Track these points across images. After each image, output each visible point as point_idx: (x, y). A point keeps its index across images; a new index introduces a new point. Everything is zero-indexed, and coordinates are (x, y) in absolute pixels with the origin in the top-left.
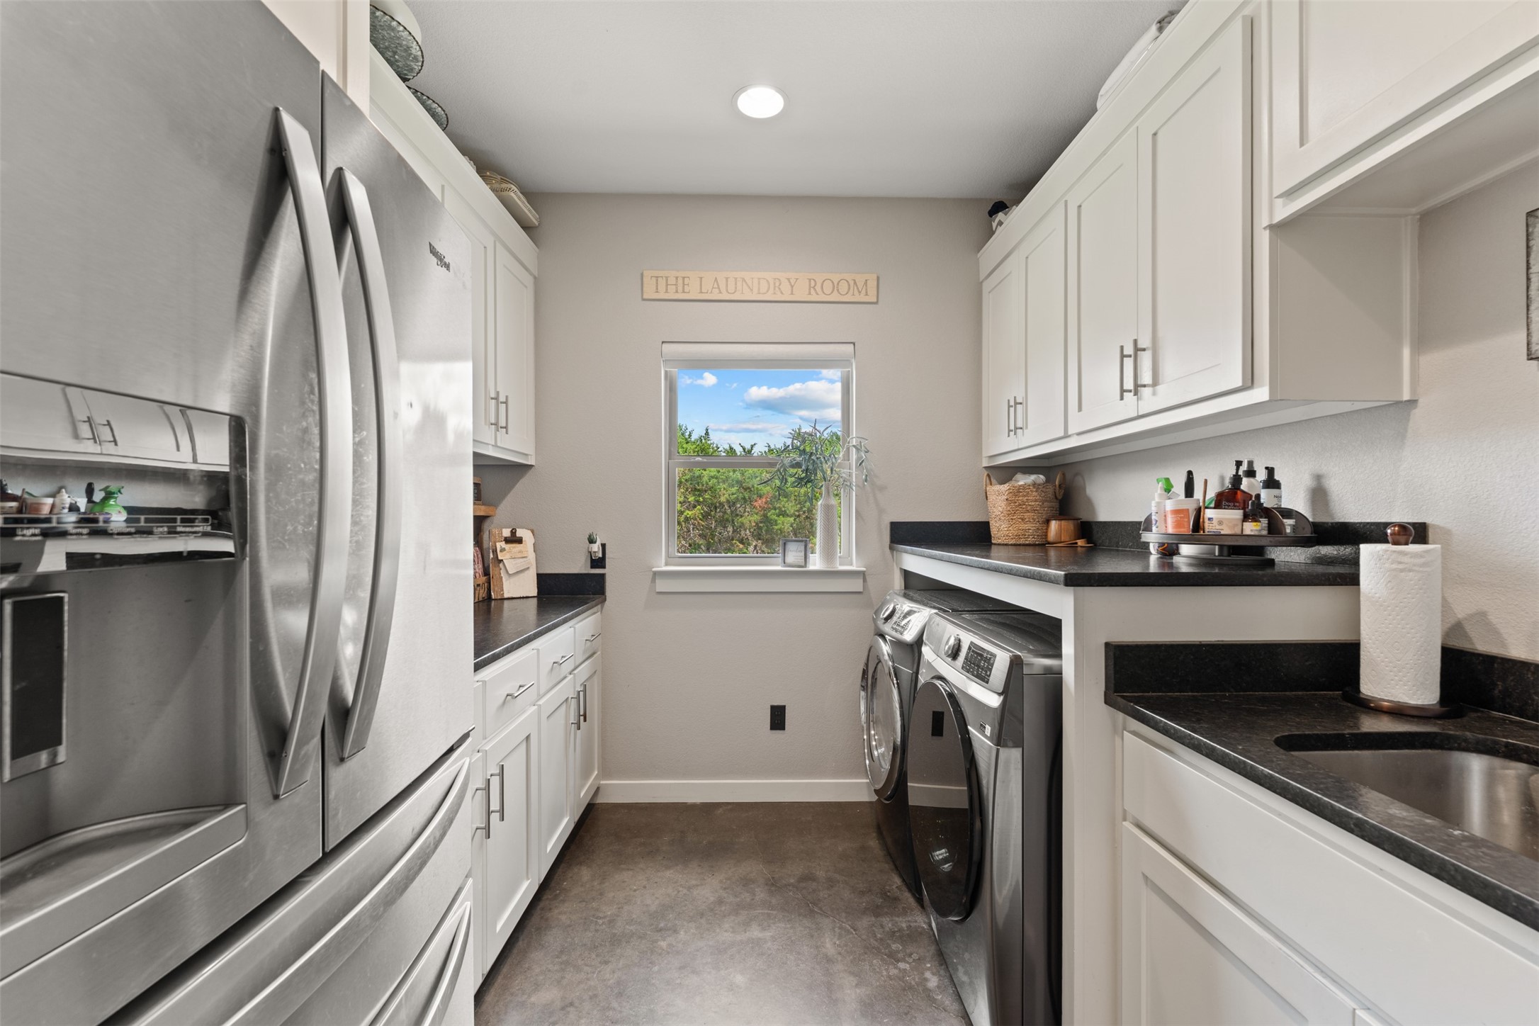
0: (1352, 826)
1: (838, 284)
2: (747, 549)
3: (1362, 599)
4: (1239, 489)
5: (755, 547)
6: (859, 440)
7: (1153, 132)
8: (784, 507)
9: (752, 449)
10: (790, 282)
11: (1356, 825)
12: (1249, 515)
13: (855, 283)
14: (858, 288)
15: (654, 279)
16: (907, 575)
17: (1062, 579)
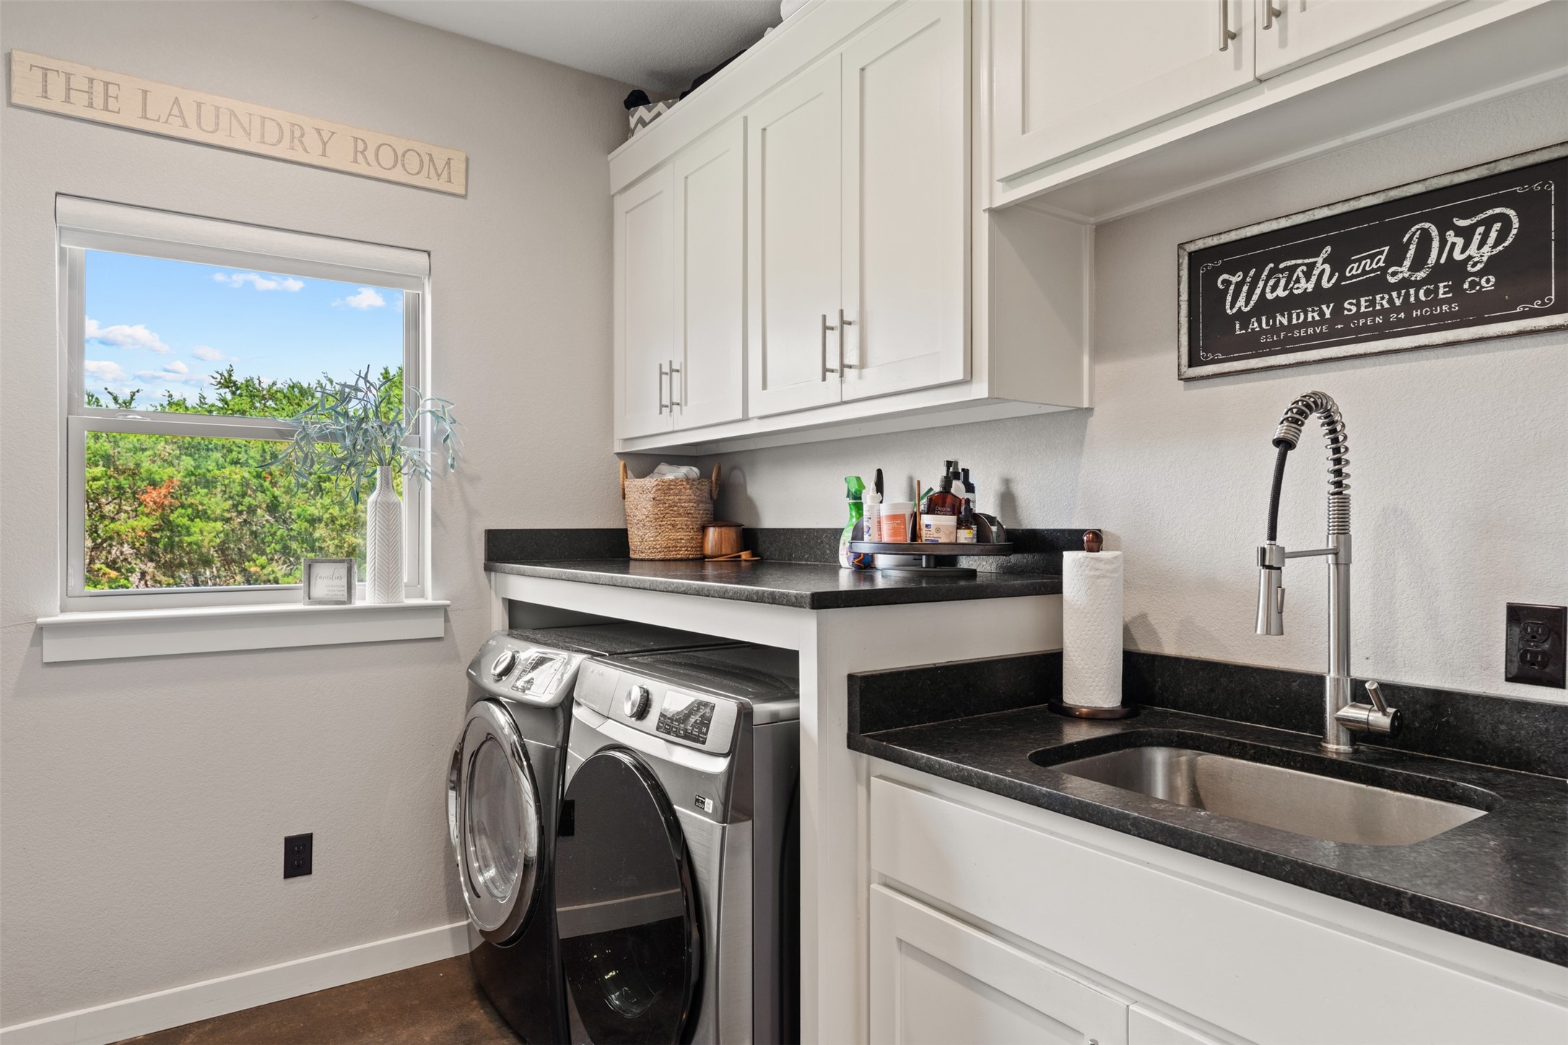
0: (1129, 826)
1: (403, 156)
2: (127, 579)
3: (1065, 607)
4: (949, 492)
5: (143, 574)
6: (440, 403)
7: (861, 66)
8: (202, 504)
9: (132, 398)
10: (320, 135)
11: (1133, 825)
12: (962, 522)
13: (431, 159)
14: (436, 169)
15: (39, 73)
16: (513, 607)
17: (808, 600)
